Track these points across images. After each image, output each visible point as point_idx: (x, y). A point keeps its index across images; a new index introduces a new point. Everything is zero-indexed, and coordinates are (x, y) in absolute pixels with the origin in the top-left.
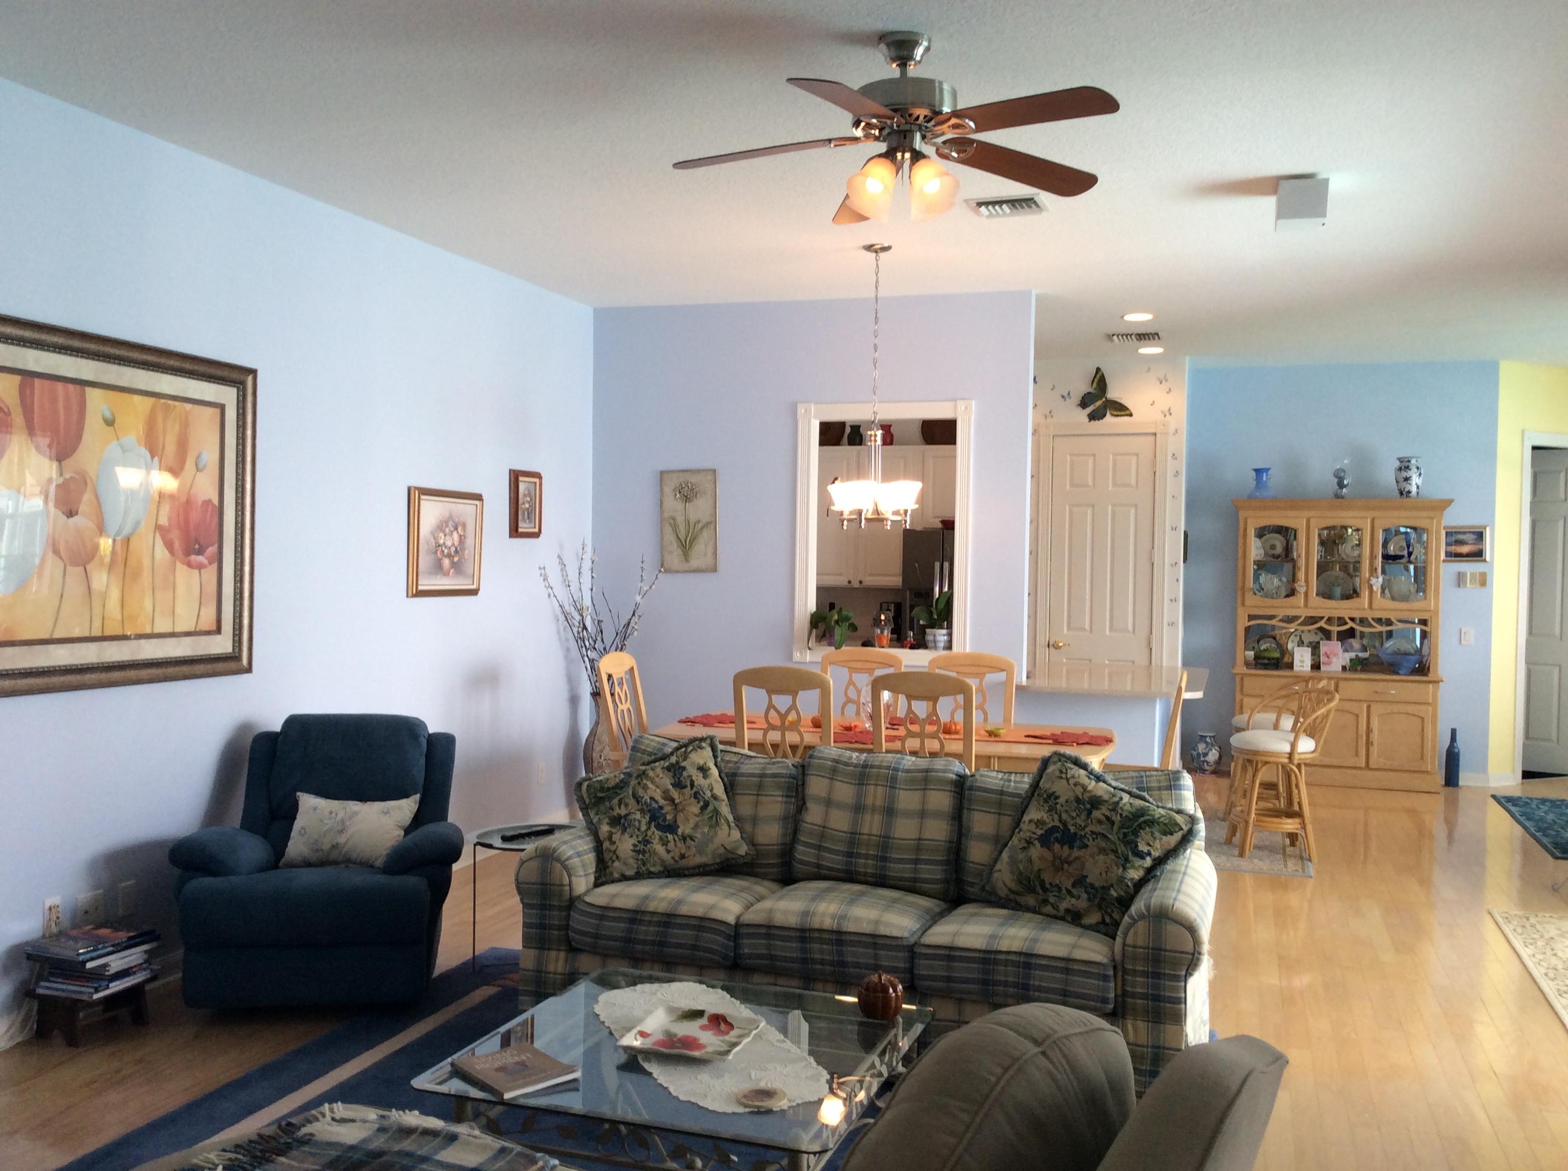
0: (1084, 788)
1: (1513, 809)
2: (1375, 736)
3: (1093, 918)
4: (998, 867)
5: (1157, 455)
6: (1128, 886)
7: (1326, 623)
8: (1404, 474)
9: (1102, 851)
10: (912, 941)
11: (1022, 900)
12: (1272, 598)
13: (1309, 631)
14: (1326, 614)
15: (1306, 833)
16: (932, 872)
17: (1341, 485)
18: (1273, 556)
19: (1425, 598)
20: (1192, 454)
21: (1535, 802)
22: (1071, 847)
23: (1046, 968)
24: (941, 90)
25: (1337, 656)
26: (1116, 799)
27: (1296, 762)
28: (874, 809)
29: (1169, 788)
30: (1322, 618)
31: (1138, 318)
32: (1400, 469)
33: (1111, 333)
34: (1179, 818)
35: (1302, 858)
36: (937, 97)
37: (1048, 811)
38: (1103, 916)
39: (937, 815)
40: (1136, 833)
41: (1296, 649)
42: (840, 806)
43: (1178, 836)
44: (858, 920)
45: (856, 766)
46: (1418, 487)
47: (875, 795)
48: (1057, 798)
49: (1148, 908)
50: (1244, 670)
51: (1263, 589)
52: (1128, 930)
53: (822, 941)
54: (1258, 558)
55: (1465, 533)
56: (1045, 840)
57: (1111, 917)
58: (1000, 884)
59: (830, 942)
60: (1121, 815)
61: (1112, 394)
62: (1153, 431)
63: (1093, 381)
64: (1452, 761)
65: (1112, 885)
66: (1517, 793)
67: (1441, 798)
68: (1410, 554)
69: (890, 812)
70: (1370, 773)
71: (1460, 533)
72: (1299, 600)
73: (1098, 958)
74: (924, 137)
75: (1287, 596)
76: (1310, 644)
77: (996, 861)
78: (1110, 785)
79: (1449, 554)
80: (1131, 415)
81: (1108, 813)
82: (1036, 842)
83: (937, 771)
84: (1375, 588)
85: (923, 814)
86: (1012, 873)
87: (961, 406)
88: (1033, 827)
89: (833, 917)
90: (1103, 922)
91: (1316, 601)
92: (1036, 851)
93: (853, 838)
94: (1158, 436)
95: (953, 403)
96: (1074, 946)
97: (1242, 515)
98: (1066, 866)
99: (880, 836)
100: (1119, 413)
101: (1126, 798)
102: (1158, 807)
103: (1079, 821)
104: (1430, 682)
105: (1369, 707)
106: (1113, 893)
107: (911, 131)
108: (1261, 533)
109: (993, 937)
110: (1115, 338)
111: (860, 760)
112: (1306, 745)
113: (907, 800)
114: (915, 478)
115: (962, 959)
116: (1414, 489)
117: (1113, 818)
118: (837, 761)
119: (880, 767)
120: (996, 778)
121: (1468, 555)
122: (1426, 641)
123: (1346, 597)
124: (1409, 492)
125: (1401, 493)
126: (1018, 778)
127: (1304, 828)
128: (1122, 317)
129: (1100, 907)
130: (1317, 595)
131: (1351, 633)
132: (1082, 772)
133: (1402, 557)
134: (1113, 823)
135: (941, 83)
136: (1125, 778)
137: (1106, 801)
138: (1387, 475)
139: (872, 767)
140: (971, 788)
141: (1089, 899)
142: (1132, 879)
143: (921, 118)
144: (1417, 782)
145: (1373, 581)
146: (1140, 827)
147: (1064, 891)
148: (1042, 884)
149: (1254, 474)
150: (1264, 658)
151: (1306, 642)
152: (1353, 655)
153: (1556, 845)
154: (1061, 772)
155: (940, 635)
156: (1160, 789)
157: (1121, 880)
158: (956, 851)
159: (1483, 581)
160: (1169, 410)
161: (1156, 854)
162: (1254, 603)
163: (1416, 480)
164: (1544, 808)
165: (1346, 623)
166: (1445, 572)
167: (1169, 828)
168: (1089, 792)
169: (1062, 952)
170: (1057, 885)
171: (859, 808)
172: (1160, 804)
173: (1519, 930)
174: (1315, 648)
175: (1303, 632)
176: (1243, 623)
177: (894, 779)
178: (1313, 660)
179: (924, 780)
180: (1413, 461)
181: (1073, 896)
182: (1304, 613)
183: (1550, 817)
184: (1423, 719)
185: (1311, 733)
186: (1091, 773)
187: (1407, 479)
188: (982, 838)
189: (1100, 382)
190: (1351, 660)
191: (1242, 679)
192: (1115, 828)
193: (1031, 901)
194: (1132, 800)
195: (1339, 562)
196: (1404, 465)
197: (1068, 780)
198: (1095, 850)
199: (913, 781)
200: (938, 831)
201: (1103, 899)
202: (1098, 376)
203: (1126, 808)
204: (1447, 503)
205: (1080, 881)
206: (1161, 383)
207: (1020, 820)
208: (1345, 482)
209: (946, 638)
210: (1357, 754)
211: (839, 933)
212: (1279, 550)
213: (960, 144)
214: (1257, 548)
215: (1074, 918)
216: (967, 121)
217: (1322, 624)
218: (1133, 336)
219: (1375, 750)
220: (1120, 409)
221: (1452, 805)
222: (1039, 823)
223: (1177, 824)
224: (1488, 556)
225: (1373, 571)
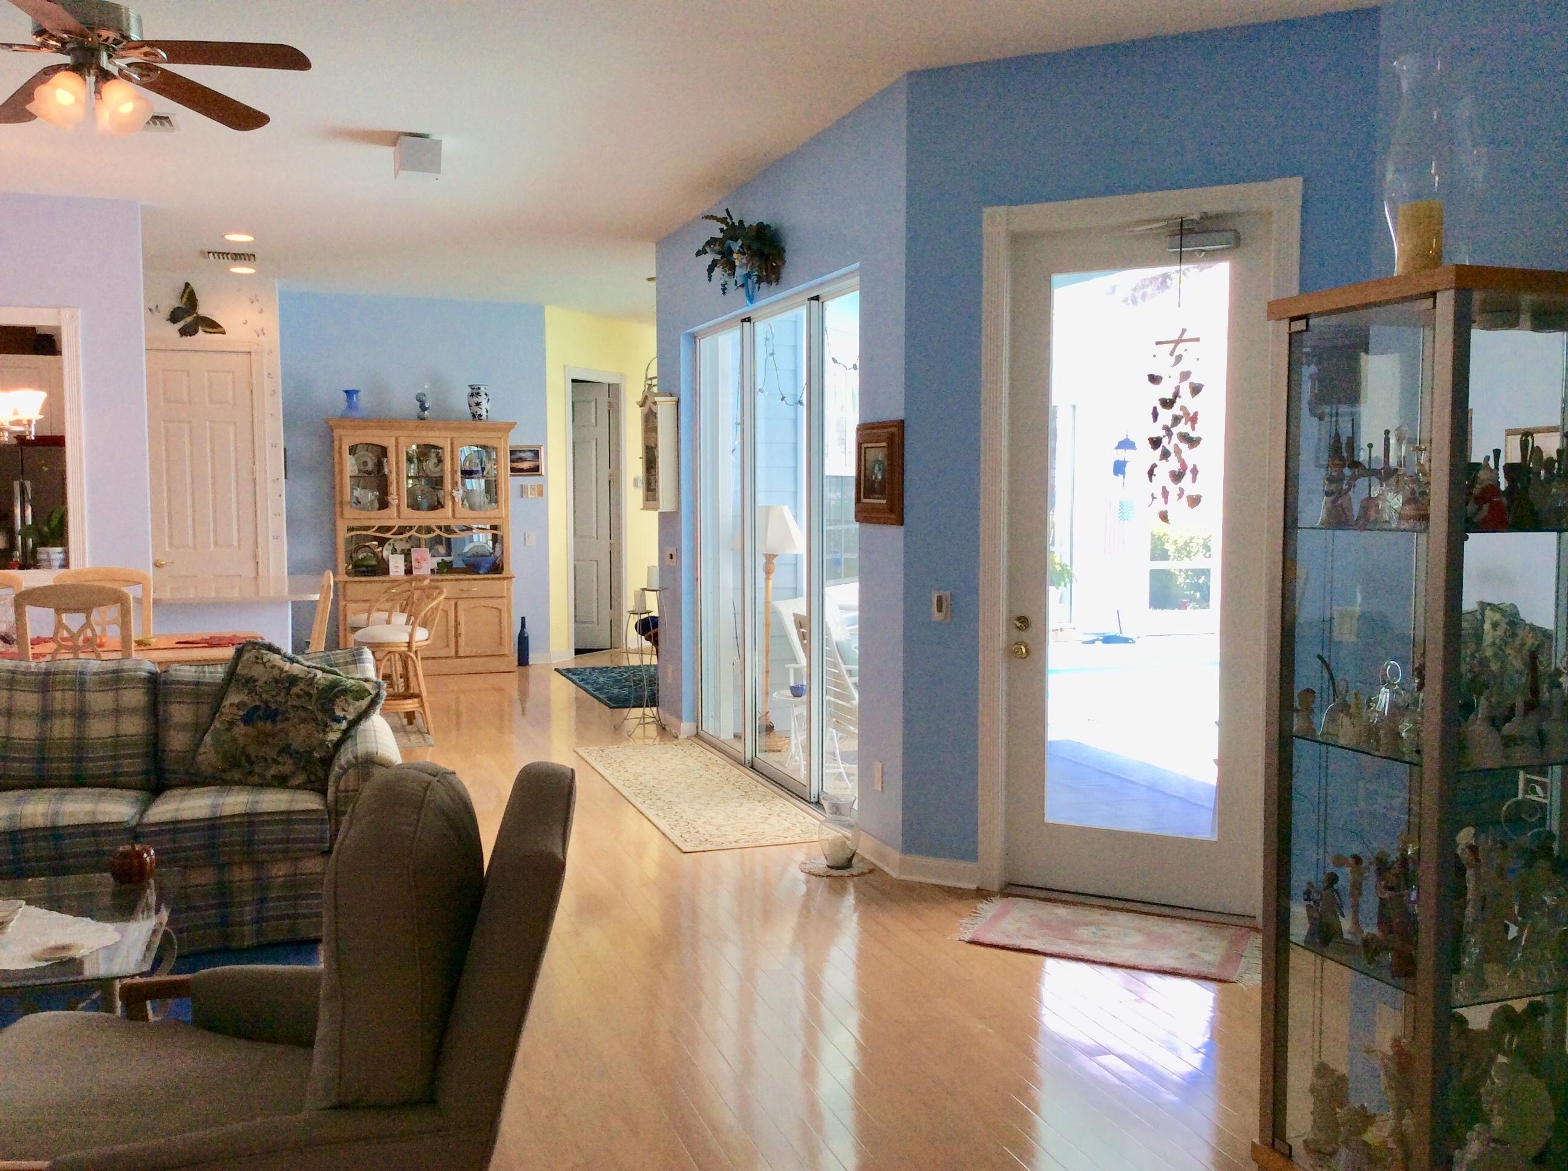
0: (281, 670)
1: (574, 677)
2: (462, 629)
3: (300, 779)
4: (202, 750)
5: (253, 373)
6: (328, 747)
7: (416, 531)
8: (476, 400)
9: (304, 721)
10: (133, 823)
11: (228, 776)
12: (368, 510)
13: (401, 540)
14: (416, 523)
15: (424, 710)
16: (133, 765)
17: (423, 408)
18: (367, 472)
19: (498, 507)
20: (286, 375)
21: (588, 670)
22: (274, 722)
23: (268, 823)
24: (128, 19)
25: (426, 562)
26: (311, 676)
27: (414, 649)
28: (63, 713)
29: (355, 662)
30: (411, 528)
31: (239, 239)
32: (472, 395)
33: (206, 249)
34: (368, 686)
35: (420, 732)
36: (125, 24)
37: (248, 694)
38: (308, 777)
39: (133, 711)
40: (332, 701)
41: (391, 556)
42: (24, 715)
43: (368, 700)
44: (72, 814)
45: (38, 674)
46: (487, 411)
47: (62, 699)
48: (256, 681)
49: (356, 758)
50: (346, 578)
51: (360, 502)
52: (339, 778)
53: (35, 839)
54: (353, 474)
55: (523, 451)
56: (247, 720)
57: (316, 775)
58: (203, 768)
59: (45, 838)
60: (317, 688)
61: (203, 310)
62: (247, 350)
63: (182, 296)
64: (523, 642)
65: (315, 749)
66: (572, 666)
67: (514, 677)
68: (483, 469)
69: (81, 714)
70: (458, 660)
71: (520, 451)
72: (392, 511)
73: (315, 806)
74: (110, 56)
75: (380, 509)
76: (403, 552)
77: (198, 745)
78: (302, 664)
79: (513, 470)
80: (224, 333)
81: (306, 689)
82: (239, 723)
83: (130, 670)
84: (457, 500)
85: (117, 712)
86: (217, 753)
87: (66, 314)
88: (235, 710)
89: (45, 815)
90: (310, 781)
91: (406, 511)
92: (240, 729)
93: (43, 742)
94: (253, 354)
95: (56, 310)
96: (291, 801)
97: (337, 432)
98: (270, 740)
99: (74, 738)
100: (211, 330)
101: (320, 674)
102: (348, 678)
103: (278, 698)
104: (504, 579)
105: (456, 605)
106: (316, 755)
107: (98, 50)
108: (353, 450)
109: (215, 806)
110: (211, 255)
111: (41, 668)
112: (421, 634)
113: (98, 701)
114: (40, 387)
115: (186, 830)
116: (484, 414)
117: (311, 692)
118: (13, 672)
119: (64, 673)
120: (190, 671)
121: (528, 470)
122: (497, 545)
123: (432, 508)
124: (480, 415)
125: (474, 416)
126: (212, 669)
127: (422, 706)
128: (223, 236)
129: (304, 768)
130: (408, 506)
131: (438, 540)
132: (277, 657)
133: (477, 472)
134: (310, 696)
135: (127, 9)
136: (313, 659)
137: (302, 678)
138: (461, 402)
139: (55, 674)
140: (165, 683)
141: (295, 763)
142: (331, 741)
143: (110, 40)
144: (495, 664)
145: (455, 493)
146: (336, 696)
147: (270, 761)
148: (249, 759)
149: (345, 394)
150: (363, 566)
151: (399, 550)
152: (439, 559)
153: (610, 699)
154: (257, 658)
155: (54, 553)
156: (346, 664)
157: (322, 743)
158: (154, 745)
159: (541, 492)
160: (262, 330)
161: (350, 717)
162: (352, 516)
163: (485, 405)
164: (596, 674)
165: (434, 531)
166: (510, 484)
167: (360, 693)
168: (286, 672)
169: (283, 807)
170: (263, 757)
171: (46, 715)
172: (349, 676)
173: (599, 759)
174: (407, 554)
175: (395, 541)
176: (342, 535)
177: (82, 683)
178: (406, 566)
179: (115, 680)
180: (482, 388)
181: (278, 763)
182: (396, 523)
183: (601, 680)
184: (500, 611)
185: (424, 625)
186: (285, 656)
187: (478, 404)
188: (183, 727)
189: (190, 298)
190: (438, 564)
191: (344, 587)
192: (314, 699)
193: (236, 775)
194: (325, 675)
195: (425, 477)
196: (475, 392)
197: (264, 664)
198: (296, 720)
199: (104, 683)
200: (134, 726)
201: (308, 761)
202: (188, 291)
203: (321, 682)
204: (511, 426)
205: (286, 750)
206: (252, 302)
207: (219, 706)
208: (427, 406)
209: (61, 555)
210: (448, 646)
211: (55, 828)
212: (370, 466)
213: (145, 69)
214: (352, 465)
215: (282, 782)
216: (159, 51)
217: (413, 532)
218: (229, 256)
219: (462, 640)
220: (212, 326)
221: (524, 679)
222: (239, 706)
223: (367, 691)
224: (543, 470)
225: (454, 484)
